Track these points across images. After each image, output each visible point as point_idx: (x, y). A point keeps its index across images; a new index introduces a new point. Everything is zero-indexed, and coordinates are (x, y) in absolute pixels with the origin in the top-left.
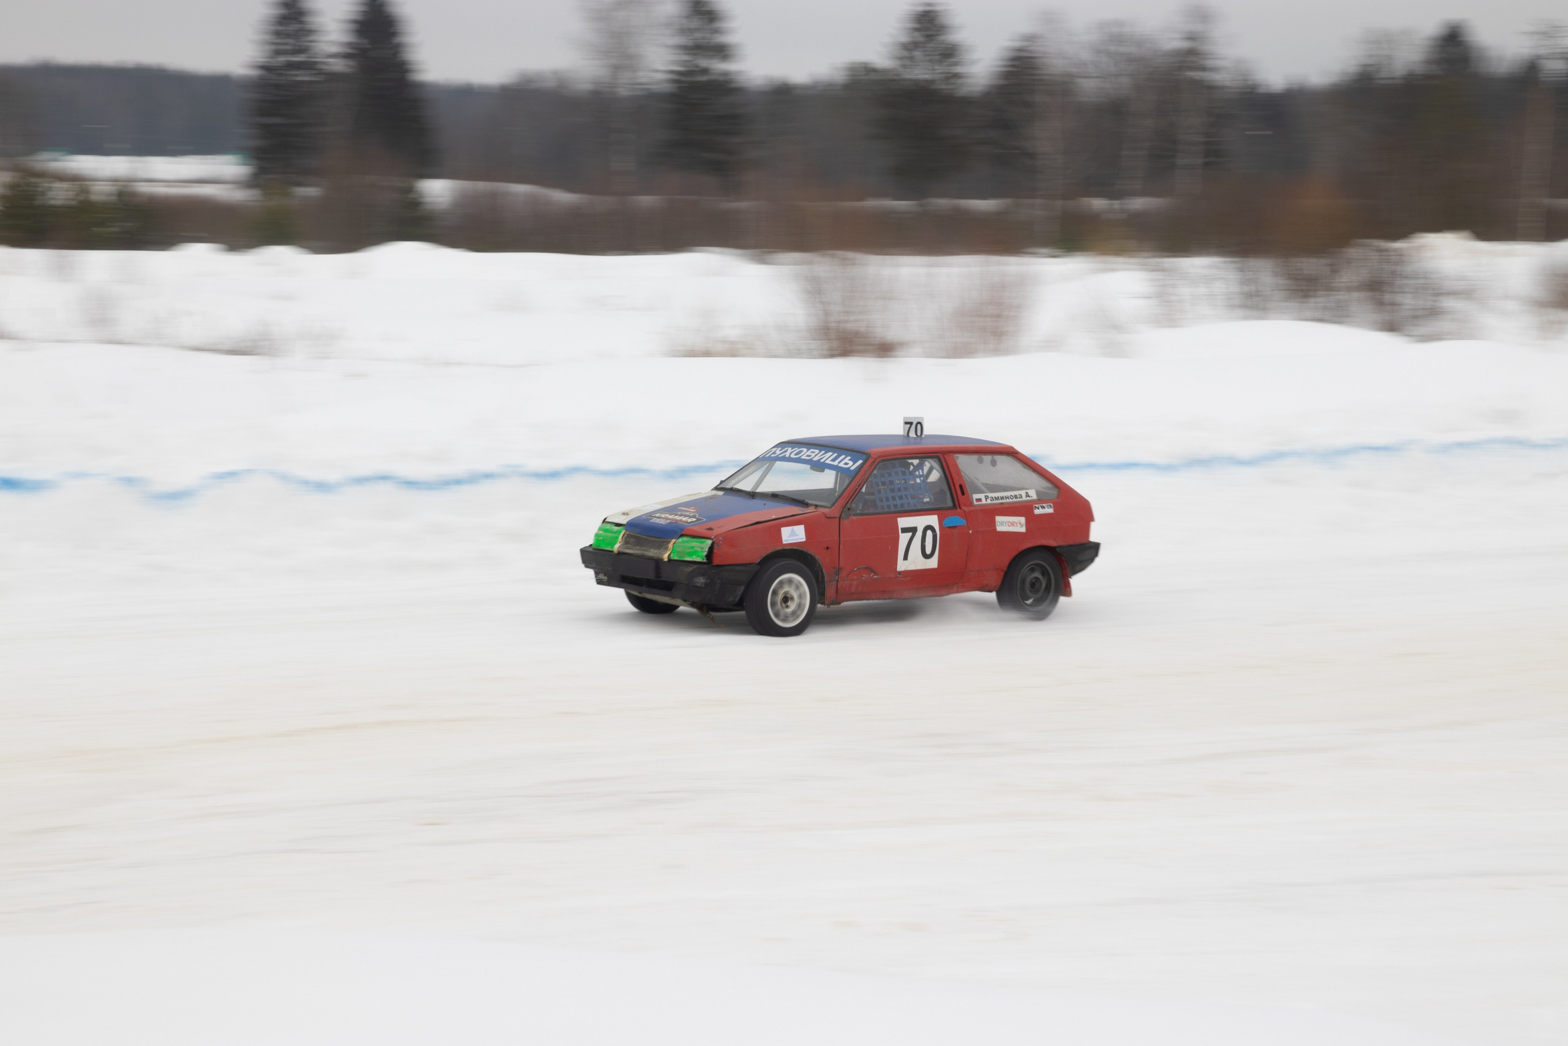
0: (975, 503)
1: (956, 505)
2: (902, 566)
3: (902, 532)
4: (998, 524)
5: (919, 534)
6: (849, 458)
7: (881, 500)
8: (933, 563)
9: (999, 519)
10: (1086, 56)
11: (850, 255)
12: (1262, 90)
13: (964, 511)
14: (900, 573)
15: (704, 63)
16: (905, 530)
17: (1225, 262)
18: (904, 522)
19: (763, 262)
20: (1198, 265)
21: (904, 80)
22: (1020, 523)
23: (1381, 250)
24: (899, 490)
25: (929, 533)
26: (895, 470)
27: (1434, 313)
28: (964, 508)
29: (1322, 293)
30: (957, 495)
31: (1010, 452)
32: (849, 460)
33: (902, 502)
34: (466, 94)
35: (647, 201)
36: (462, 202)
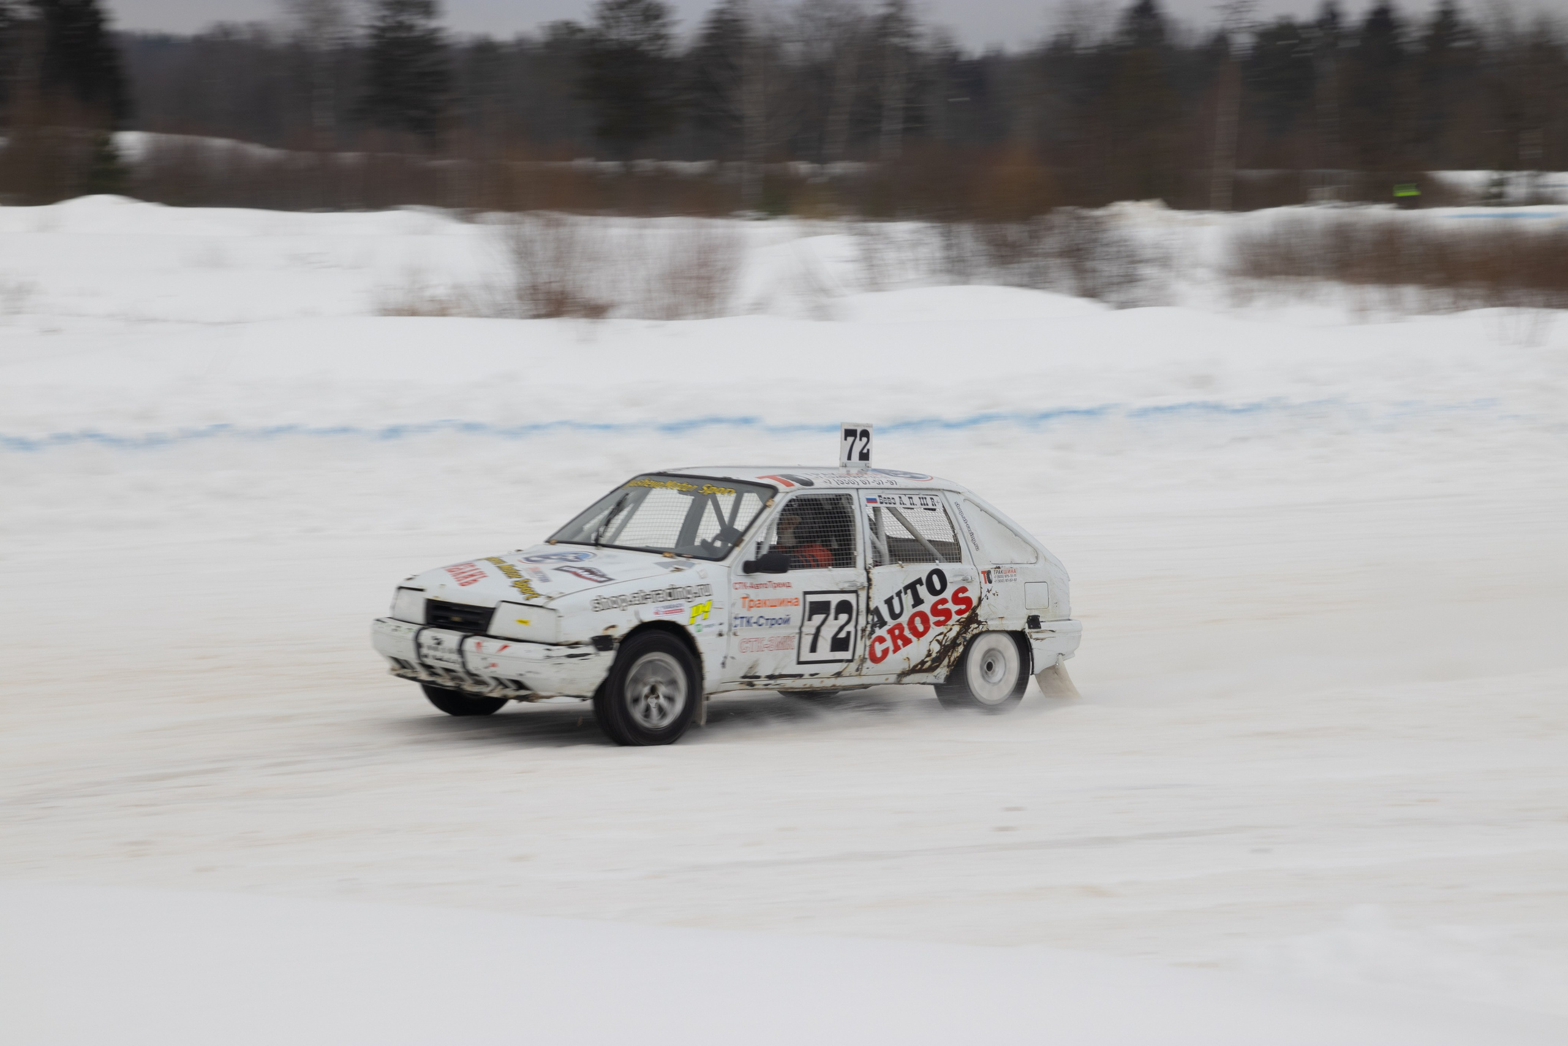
10: (789, 19)
11: (555, 215)
12: (964, 58)
15: (406, 18)
17: (931, 227)
19: (467, 218)
20: (902, 229)
21: (612, 40)
23: (1079, 218)
27: (1130, 280)
29: (1024, 259)
34: (161, 44)
35: (349, 157)
36: (156, 156)
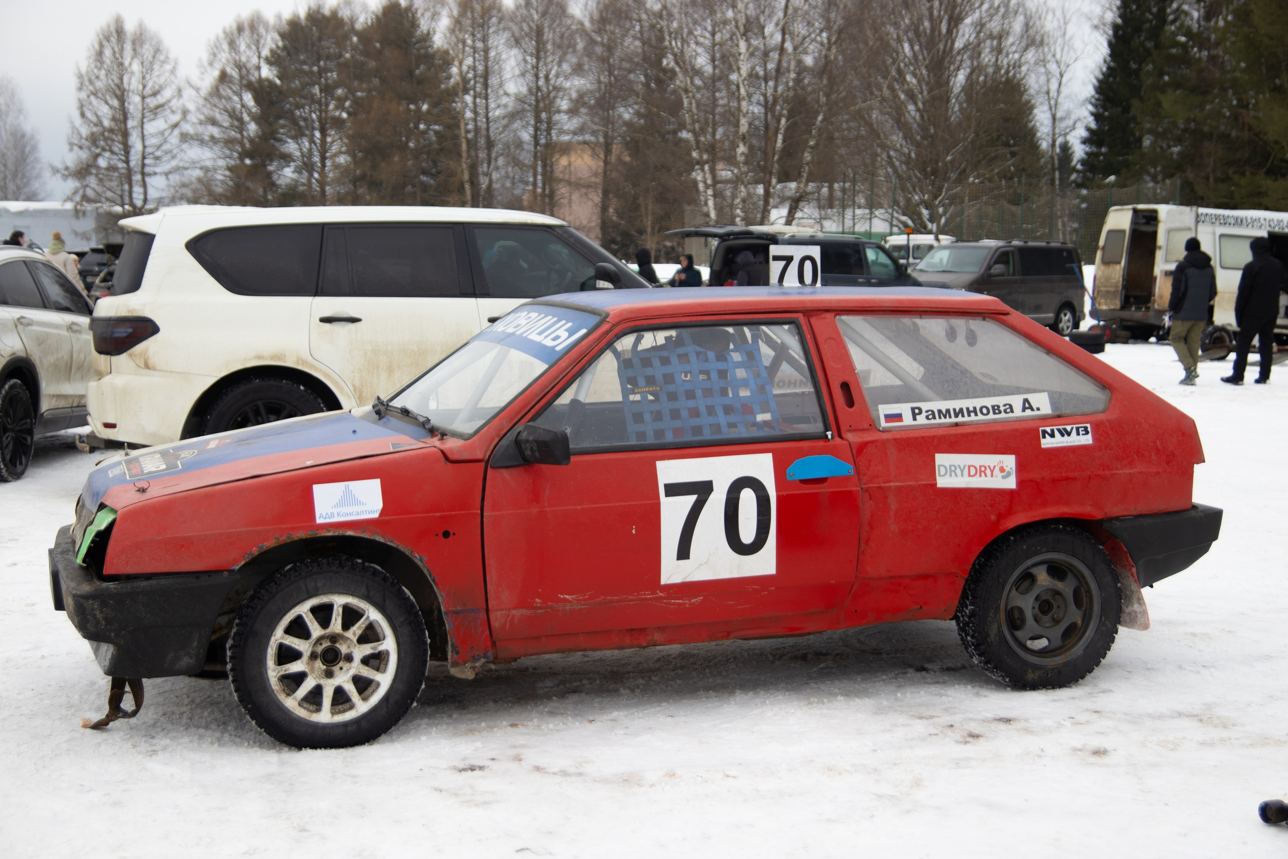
0: (883, 424)
1: (831, 429)
2: (672, 572)
3: (668, 494)
4: (940, 471)
5: (716, 500)
7: (640, 421)
8: (763, 563)
9: (942, 460)
13: (851, 443)
14: (671, 587)
16: (674, 490)
18: (672, 471)
22: (1002, 470)
24: (690, 395)
25: (748, 498)
28: (852, 437)
30: (831, 405)
31: (993, 313)
32: (567, 330)
33: (695, 422)
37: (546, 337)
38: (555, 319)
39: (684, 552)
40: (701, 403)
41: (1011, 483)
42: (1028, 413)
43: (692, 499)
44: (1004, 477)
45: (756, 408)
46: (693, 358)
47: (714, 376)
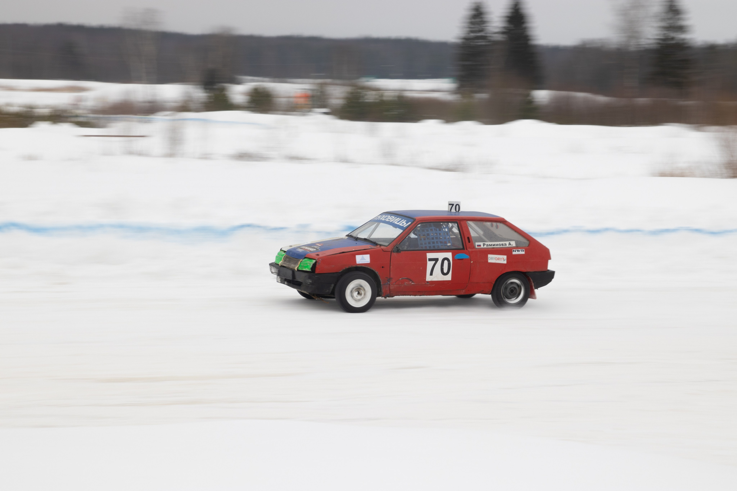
0: (477, 247)
1: (464, 248)
2: (429, 278)
3: (429, 261)
4: (489, 259)
5: (439, 263)
6: (406, 221)
7: (422, 244)
8: (449, 278)
9: (490, 256)
13: (469, 251)
14: (428, 282)
15: (672, 34)
16: (430, 260)
18: (430, 255)
19: (698, 130)
22: (503, 259)
25: (446, 262)
26: (431, 228)
28: (470, 250)
30: (465, 242)
31: (503, 221)
32: (405, 222)
33: (434, 245)
34: (556, 50)
35: (642, 101)
37: (400, 223)
38: (401, 219)
39: (431, 274)
40: (435, 240)
41: (505, 262)
42: (510, 246)
43: (434, 262)
44: (504, 261)
45: (447, 242)
46: (433, 230)
47: (438, 234)
